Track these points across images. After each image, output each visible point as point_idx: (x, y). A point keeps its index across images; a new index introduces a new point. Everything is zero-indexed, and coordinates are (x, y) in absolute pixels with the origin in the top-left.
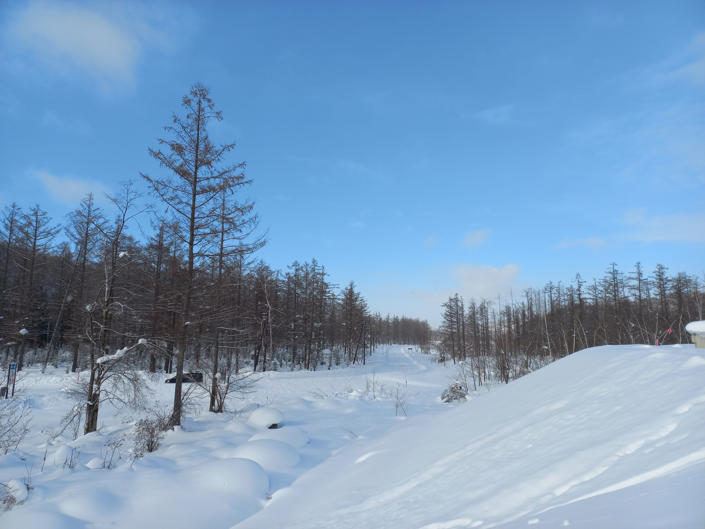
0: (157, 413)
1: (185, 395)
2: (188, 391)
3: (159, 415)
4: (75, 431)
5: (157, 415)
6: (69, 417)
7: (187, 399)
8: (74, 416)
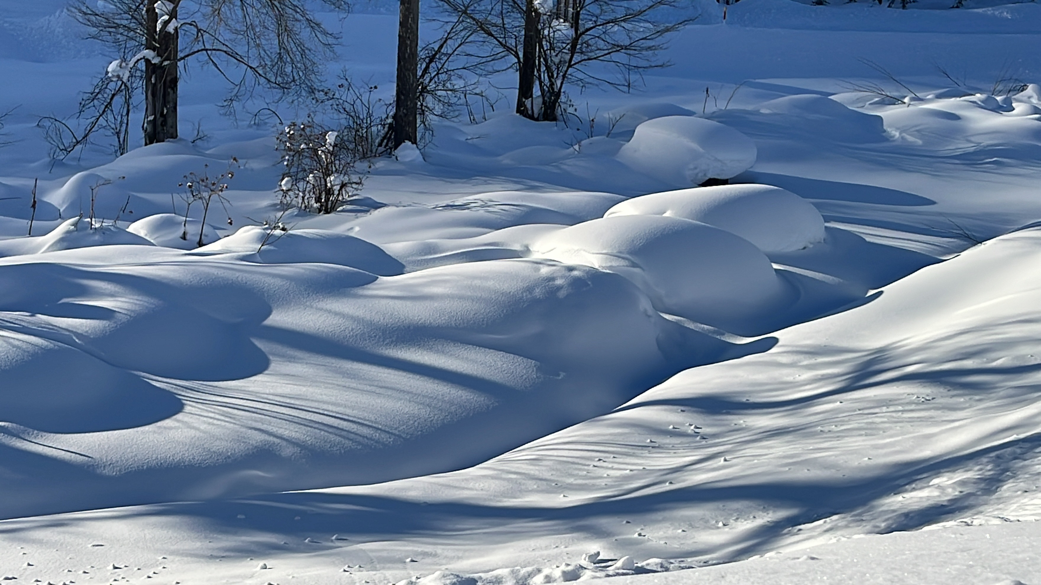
0: (348, 108)
1: (432, 59)
2: (441, 47)
3: (353, 114)
4: (119, 138)
5: (348, 114)
6: (100, 96)
7: (438, 74)
8: (114, 95)
